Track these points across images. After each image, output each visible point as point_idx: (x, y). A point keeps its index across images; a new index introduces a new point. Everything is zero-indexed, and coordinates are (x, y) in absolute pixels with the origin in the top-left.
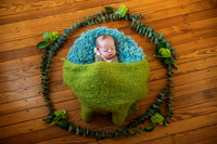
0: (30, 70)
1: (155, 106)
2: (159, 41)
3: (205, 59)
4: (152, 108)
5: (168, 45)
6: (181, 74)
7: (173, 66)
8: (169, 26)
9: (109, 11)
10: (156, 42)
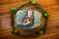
0: (8, 18)
1: (42, 29)
2: (44, 11)
3: (56, 17)
4: (42, 30)
5: (47, 12)
6: (50, 21)
7: (48, 18)
8: (47, 7)
9: (30, 2)
10: (43, 12)
